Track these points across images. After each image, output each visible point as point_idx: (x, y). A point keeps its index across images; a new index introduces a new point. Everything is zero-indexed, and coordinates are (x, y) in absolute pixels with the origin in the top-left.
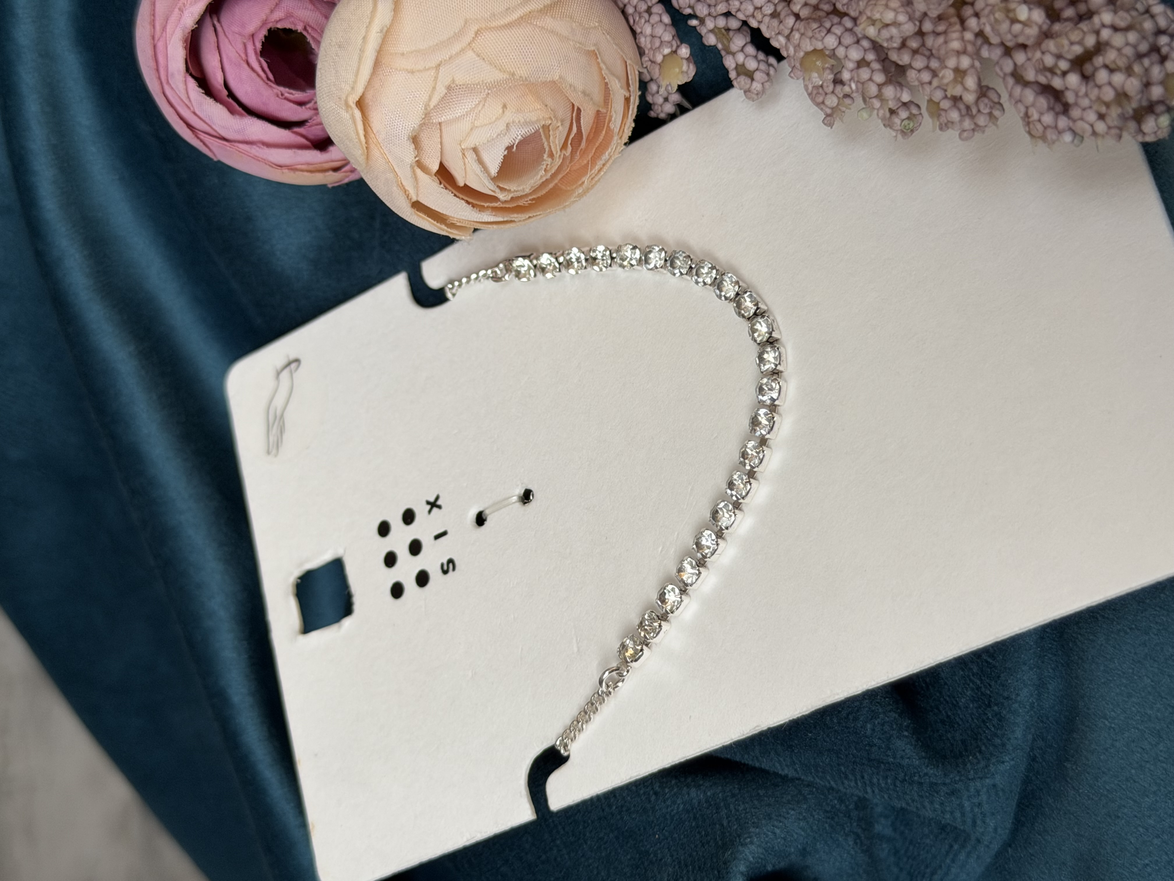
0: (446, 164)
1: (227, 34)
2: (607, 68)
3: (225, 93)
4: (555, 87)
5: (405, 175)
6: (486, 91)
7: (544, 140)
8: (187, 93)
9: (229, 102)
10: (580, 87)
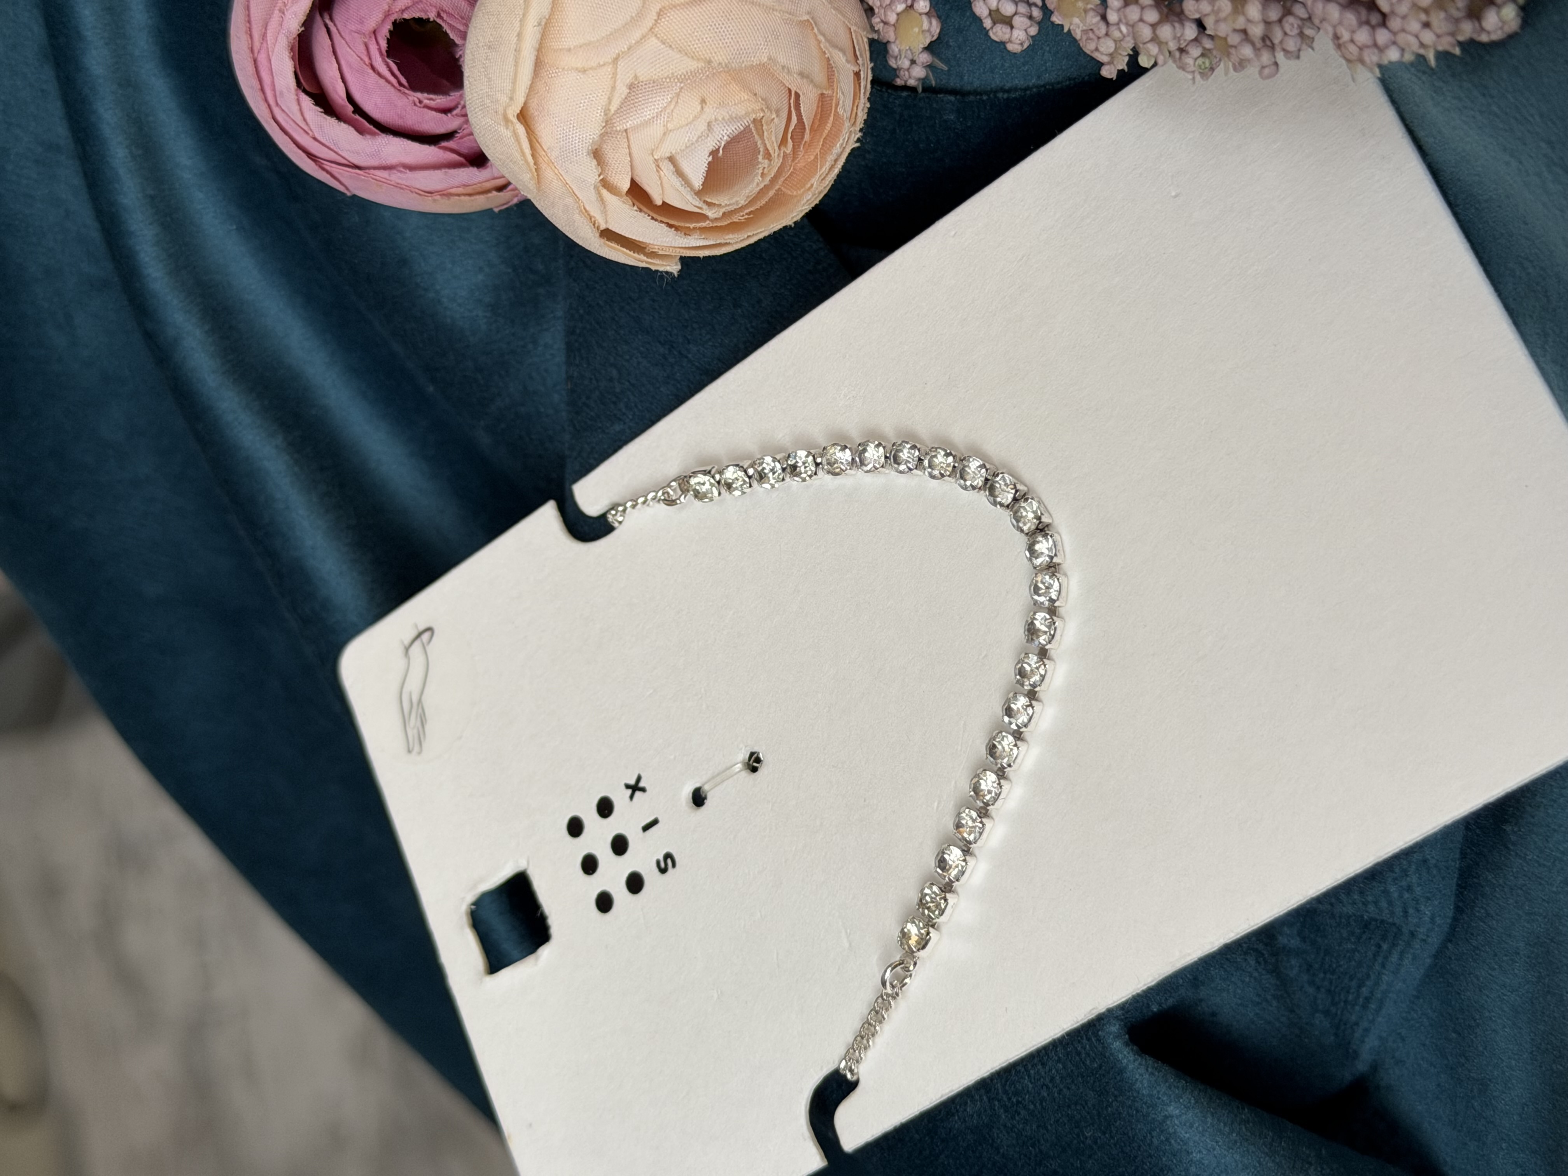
0: (638, 179)
1: (343, 34)
2: (827, 40)
3: (350, 108)
4: (764, 70)
5: (588, 198)
6: (678, 84)
7: (757, 137)
8: (302, 114)
9: (356, 120)
10: (795, 67)
